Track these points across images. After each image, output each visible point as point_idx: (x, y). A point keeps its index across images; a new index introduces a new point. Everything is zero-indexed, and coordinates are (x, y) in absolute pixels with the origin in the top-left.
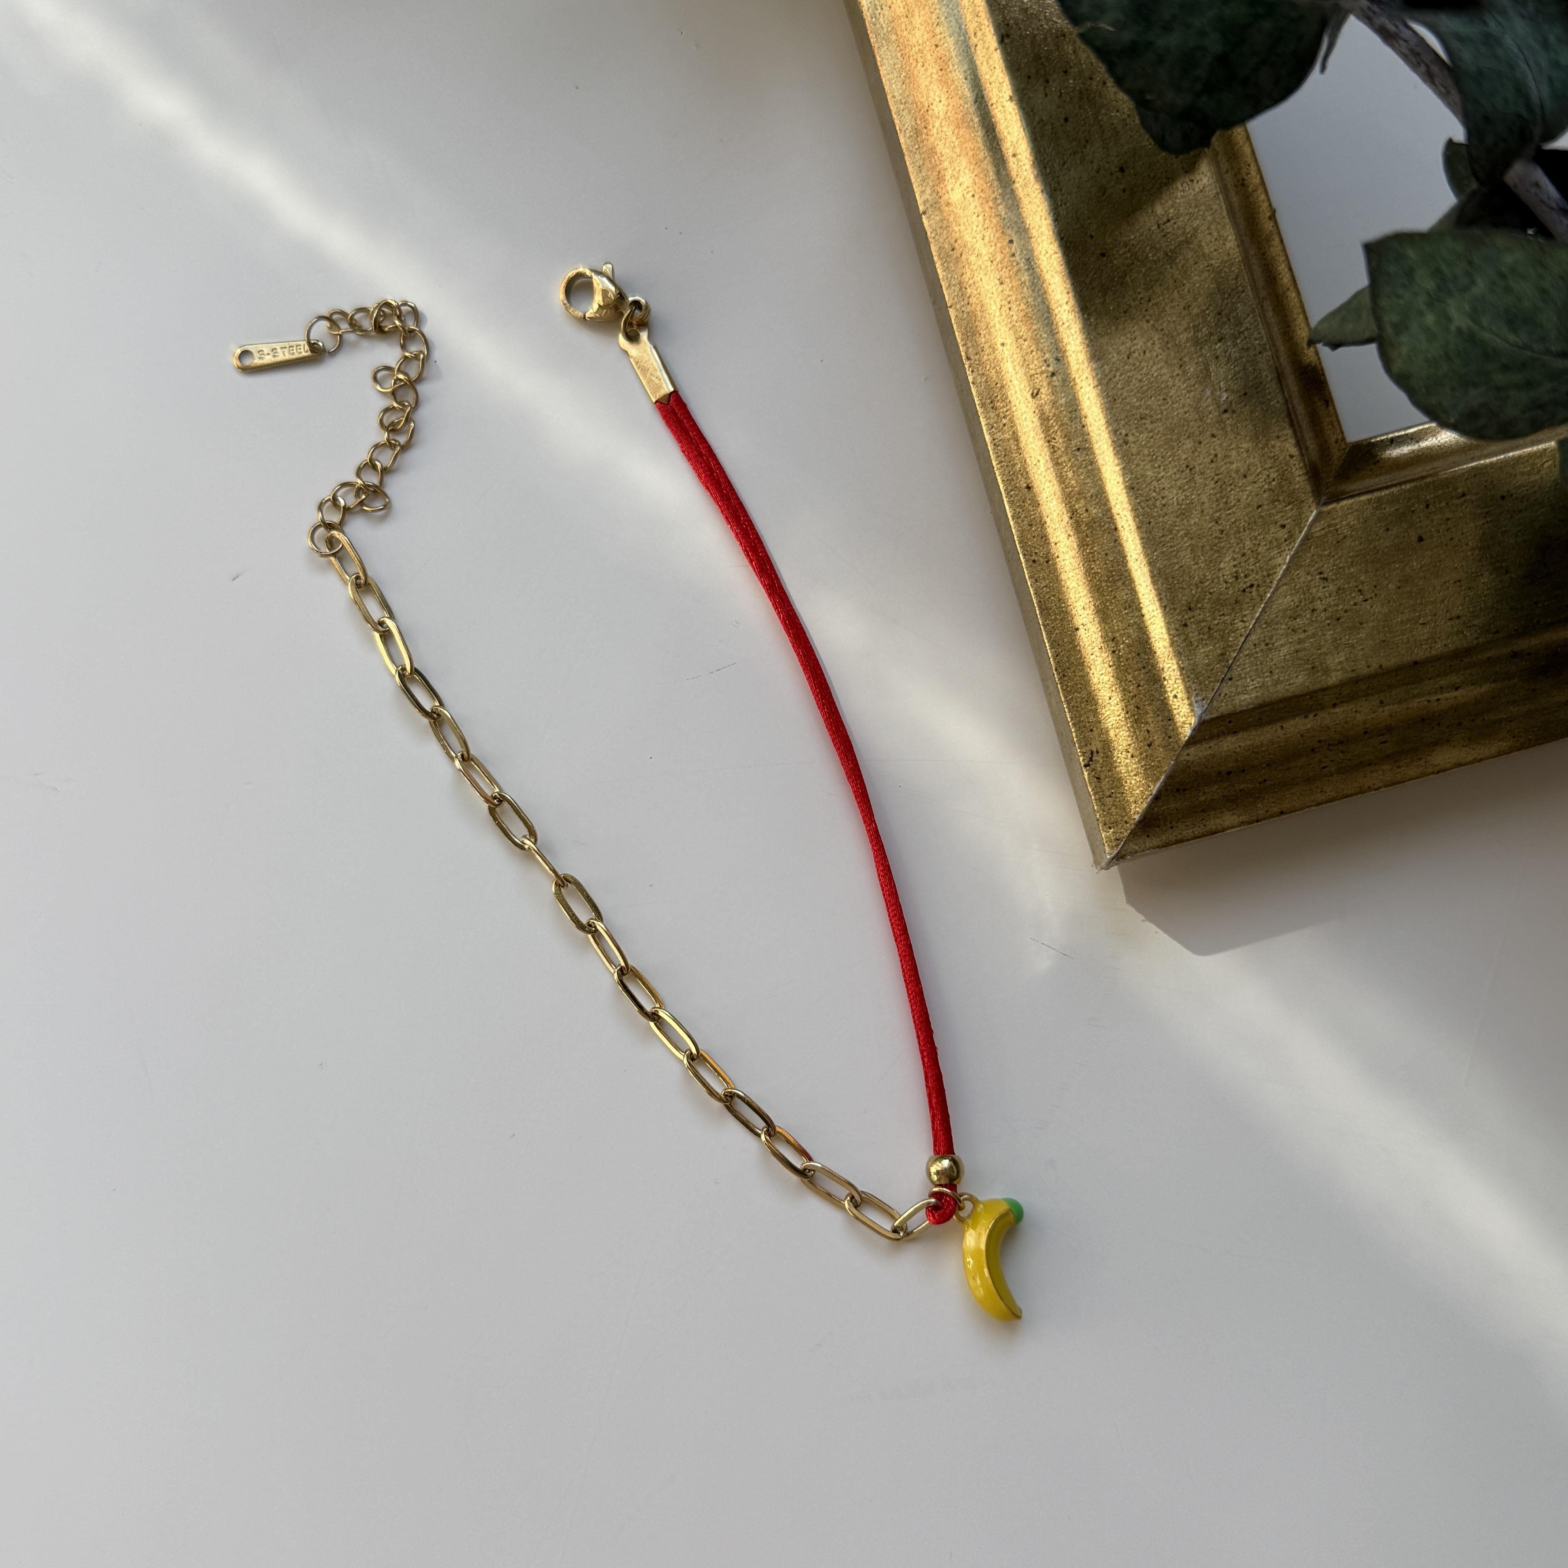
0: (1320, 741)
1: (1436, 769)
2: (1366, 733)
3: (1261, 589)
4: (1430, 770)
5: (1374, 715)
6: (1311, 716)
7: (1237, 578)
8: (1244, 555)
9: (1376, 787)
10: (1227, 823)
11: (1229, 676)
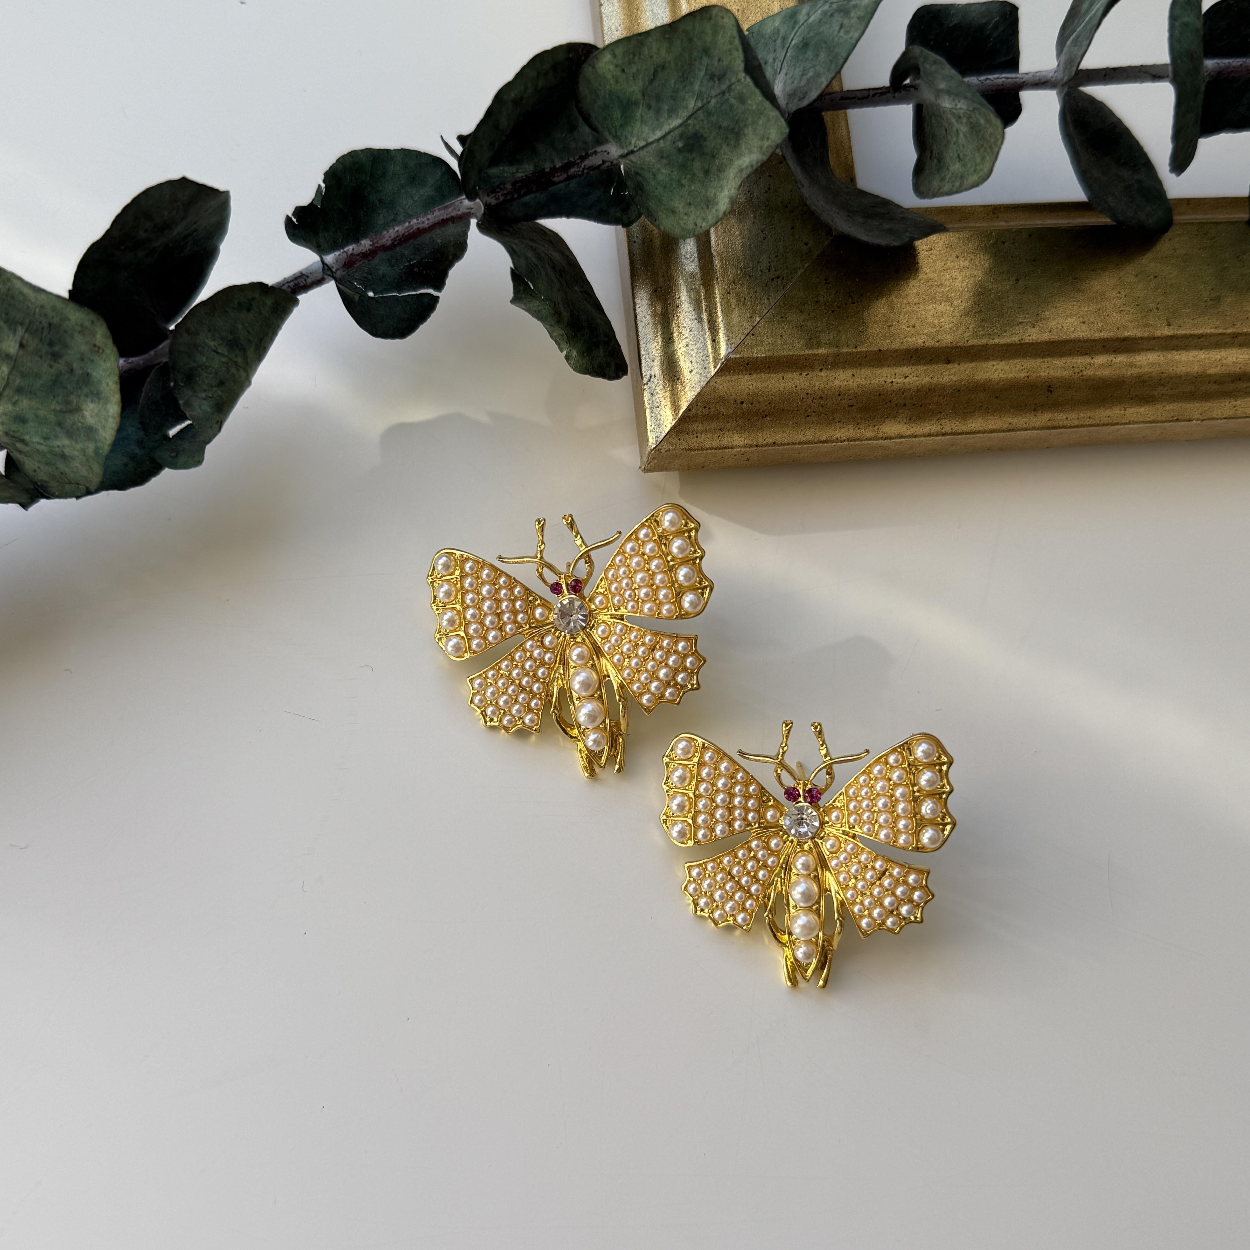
0: (807, 394)
1: (885, 435)
2: (839, 395)
3: (784, 282)
4: (880, 435)
5: (847, 383)
6: (804, 374)
7: (769, 270)
8: (777, 256)
9: (842, 439)
10: (735, 443)
11: (752, 332)
